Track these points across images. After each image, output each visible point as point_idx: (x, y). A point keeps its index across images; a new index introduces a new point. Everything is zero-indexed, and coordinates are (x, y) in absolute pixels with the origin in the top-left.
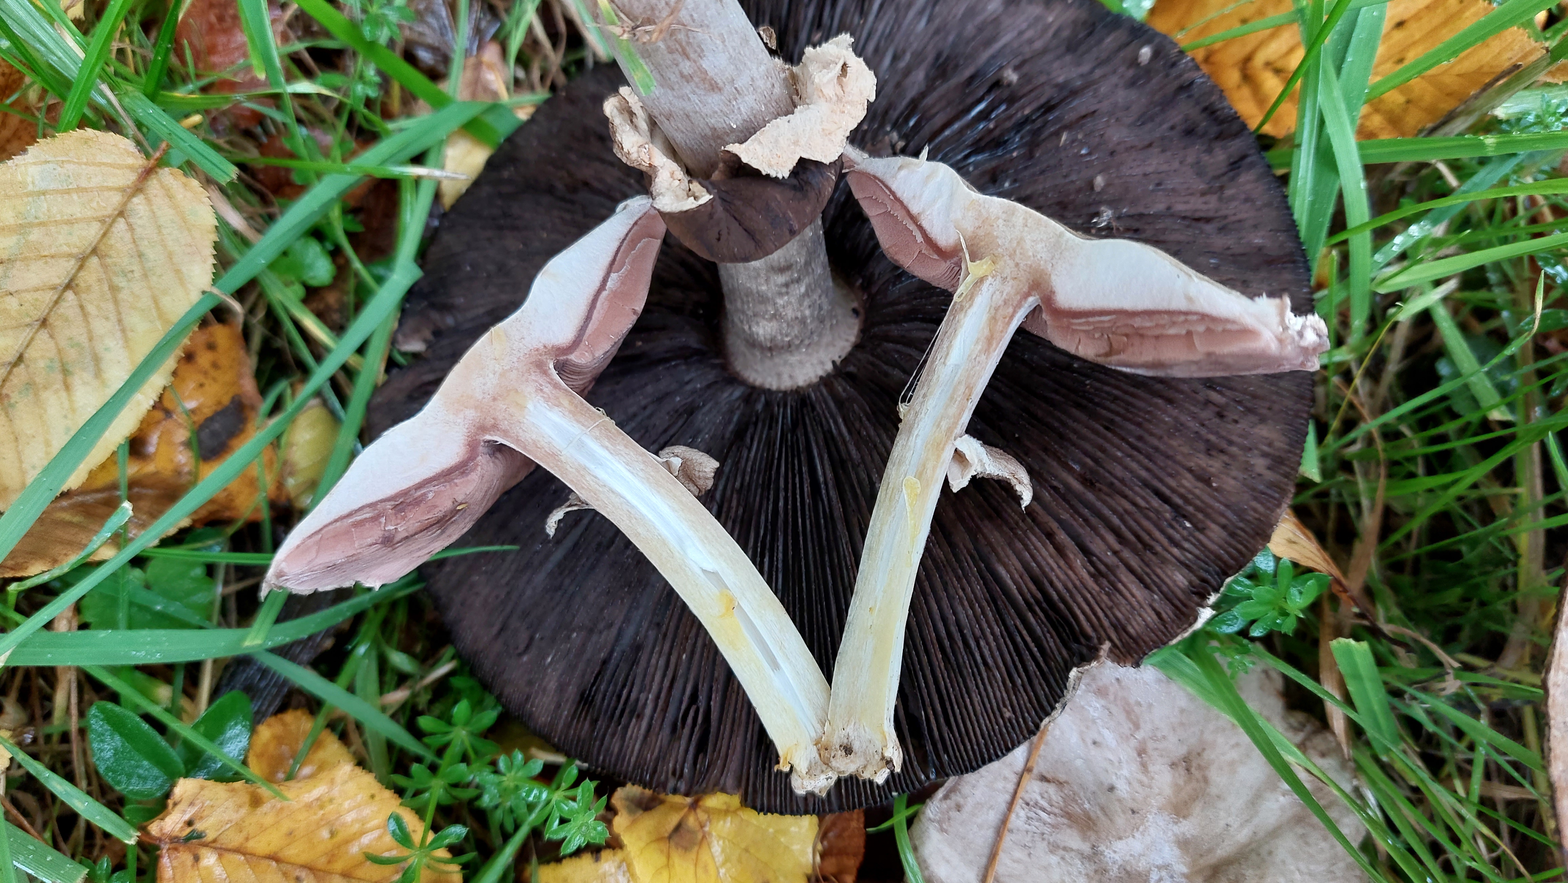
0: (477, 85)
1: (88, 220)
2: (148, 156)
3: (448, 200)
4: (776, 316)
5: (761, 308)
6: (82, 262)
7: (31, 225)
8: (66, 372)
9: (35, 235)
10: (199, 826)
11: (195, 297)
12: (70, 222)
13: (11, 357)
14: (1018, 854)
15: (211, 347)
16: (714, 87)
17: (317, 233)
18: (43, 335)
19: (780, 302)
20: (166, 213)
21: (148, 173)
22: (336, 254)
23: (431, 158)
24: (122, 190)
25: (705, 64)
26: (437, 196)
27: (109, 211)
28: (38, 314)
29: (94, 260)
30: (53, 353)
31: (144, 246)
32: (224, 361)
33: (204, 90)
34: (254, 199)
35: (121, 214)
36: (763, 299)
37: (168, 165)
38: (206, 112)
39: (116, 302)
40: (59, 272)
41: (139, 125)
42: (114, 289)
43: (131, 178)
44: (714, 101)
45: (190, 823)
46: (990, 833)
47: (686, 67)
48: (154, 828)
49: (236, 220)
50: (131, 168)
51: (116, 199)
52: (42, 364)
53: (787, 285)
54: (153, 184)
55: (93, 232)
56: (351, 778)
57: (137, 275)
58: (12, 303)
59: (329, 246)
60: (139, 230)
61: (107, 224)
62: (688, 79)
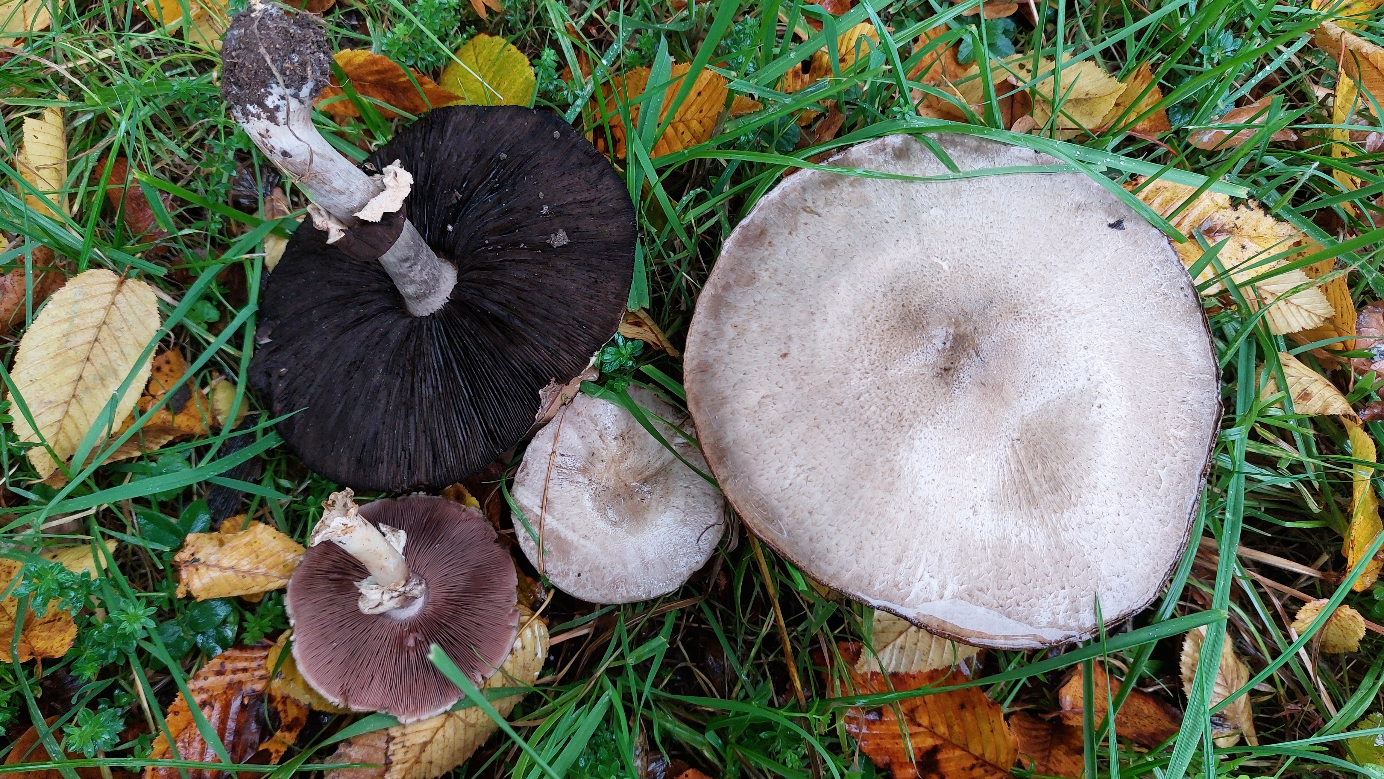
0: (274, 211)
1: (98, 309)
2: (120, 276)
3: (271, 267)
4: (412, 282)
5: (405, 280)
6: (99, 328)
7: (74, 317)
8: (102, 379)
9: (76, 321)
10: (197, 556)
11: (154, 333)
12: (91, 312)
13: (76, 377)
14: (557, 488)
15: (168, 362)
16: (341, 193)
17: (208, 297)
18: (88, 364)
19: (411, 275)
20: (133, 300)
21: (121, 283)
22: (219, 306)
23: (257, 249)
24: (112, 293)
25: (334, 185)
26: (264, 268)
27: (107, 303)
28: (83, 357)
29: (105, 327)
30: (94, 373)
31: (126, 316)
32: (175, 368)
33: (138, 242)
34: (173, 288)
35: (113, 304)
36: (404, 276)
37: (130, 277)
38: (143, 252)
39: (119, 344)
40: (89, 335)
41: (114, 262)
42: (116, 338)
43: (114, 287)
44: (343, 198)
45: (193, 555)
46: (543, 483)
47: (327, 188)
48: (177, 558)
49: (168, 299)
50: (113, 282)
51: (109, 297)
52: (91, 378)
53: (410, 267)
54: (125, 288)
55: (101, 315)
56: (264, 531)
57: (126, 329)
58: (72, 353)
59: (215, 303)
60: (122, 309)
61: (107, 309)
62: (329, 192)
